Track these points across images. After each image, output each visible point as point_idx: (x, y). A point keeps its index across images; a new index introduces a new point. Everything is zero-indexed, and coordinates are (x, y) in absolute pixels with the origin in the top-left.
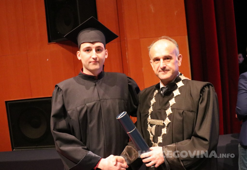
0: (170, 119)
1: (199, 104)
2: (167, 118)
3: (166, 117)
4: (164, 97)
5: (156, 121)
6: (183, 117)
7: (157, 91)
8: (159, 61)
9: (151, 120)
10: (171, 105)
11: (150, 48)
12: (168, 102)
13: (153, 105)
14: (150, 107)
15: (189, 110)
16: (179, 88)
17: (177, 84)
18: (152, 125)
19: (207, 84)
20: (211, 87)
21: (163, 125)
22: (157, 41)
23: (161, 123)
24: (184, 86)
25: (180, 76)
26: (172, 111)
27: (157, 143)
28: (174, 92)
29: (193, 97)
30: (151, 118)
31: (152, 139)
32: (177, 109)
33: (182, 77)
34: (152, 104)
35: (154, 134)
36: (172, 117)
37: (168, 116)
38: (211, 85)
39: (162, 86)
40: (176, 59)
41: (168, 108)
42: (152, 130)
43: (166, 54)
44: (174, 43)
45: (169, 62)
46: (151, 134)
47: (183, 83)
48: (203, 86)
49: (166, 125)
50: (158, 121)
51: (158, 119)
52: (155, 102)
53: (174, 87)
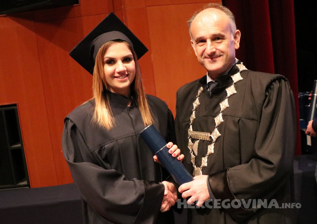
0: (220, 131)
1: (263, 108)
2: (216, 130)
3: (214, 128)
4: (211, 97)
5: (200, 134)
6: (239, 128)
7: (202, 88)
8: (205, 43)
9: (192, 133)
10: (222, 109)
11: (191, 22)
12: (217, 105)
13: (196, 110)
14: (192, 113)
15: (248, 118)
16: (235, 84)
17: (231, 76)
18: (194, 140)
19: (277, 77)
20: (283, 81)
21: (210, 140)
22: (201, 11)
23: (207, 137)
24: (242, 80)
25: (237, 65)
26: (223, 118)
27: (200, 167)
28: (227, 90)
29: (254, 97)
30: (193, 130)
31: (194, 162)
32: (230, 116)
33: (240, 67)
34: (194, 108)
35: (196, 153)
36: (223, 129)
37: (218, 126)
38: (284, 79)
39: (209, 80)
40: (231, 38)
41: (218, 115)
42: (194, 147)
43: (216, 31)
44: (228, 14)
45: (219, 44)
46: (192, 154)
47: (242, 76)
48: (271, 80)
49: (214, 140)
50: (202, 134)
51: (202, 131)
52: (199, 105)
53: (228, 82)
